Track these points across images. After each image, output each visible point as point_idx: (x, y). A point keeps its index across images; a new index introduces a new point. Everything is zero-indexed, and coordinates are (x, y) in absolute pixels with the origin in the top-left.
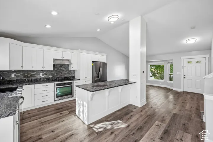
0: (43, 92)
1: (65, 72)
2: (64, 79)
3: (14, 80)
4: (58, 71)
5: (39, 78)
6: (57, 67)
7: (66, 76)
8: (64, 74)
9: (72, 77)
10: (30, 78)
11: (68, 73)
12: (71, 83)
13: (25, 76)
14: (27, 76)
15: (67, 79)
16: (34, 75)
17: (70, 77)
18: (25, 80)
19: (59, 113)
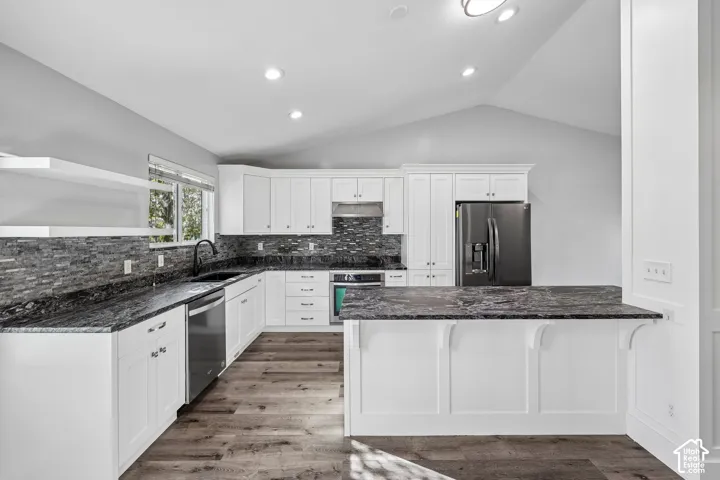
0: (304, 293)
1: (371, 240)
2: (368, 263)
3: (262, 258)
4: (352, 236)
5: (306, 255)
6: (348, 227)
7: (373, 252)
8: (368, 246)
9: (392, 257)
10: (289, 255)
11: (380, 246)
12: (377, 278)
13: (281, 250)
14: (283, 248)
15: (375, 262)
16: (296, 246)
17: (386, 257)
18: (280, 257)
19: (316, 363)
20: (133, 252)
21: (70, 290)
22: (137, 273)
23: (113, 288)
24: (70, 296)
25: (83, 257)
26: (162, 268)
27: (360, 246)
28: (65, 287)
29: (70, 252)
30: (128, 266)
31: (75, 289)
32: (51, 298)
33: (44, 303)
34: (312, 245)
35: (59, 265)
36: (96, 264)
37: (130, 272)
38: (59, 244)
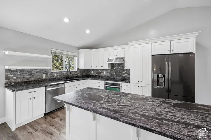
6: (116, 66)
7: (124, 76)
10: (99, 75)
12: (119, 85)
13: (97, 73)
16: (101, 72)
18: (97, 76)
20: (46, 73)
21: (26, 81)
22: (47, 78)
23: (38, 81)
24: (25, 82)
25: (29, 73)
26: (56, 77)
27: (119, 73)
28: (24, 80)
29: (25, 72)
30: (44, 76)
31: (27, 80)
32: (19, 82)
33: (17, 83)
34: (105, 72)
35: (22, 75)
36: (34, 75)
37: (45, 77)
38: (23, 70)
